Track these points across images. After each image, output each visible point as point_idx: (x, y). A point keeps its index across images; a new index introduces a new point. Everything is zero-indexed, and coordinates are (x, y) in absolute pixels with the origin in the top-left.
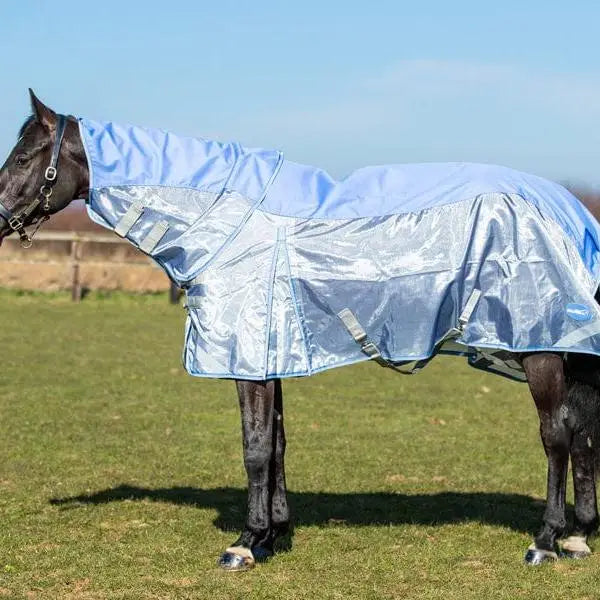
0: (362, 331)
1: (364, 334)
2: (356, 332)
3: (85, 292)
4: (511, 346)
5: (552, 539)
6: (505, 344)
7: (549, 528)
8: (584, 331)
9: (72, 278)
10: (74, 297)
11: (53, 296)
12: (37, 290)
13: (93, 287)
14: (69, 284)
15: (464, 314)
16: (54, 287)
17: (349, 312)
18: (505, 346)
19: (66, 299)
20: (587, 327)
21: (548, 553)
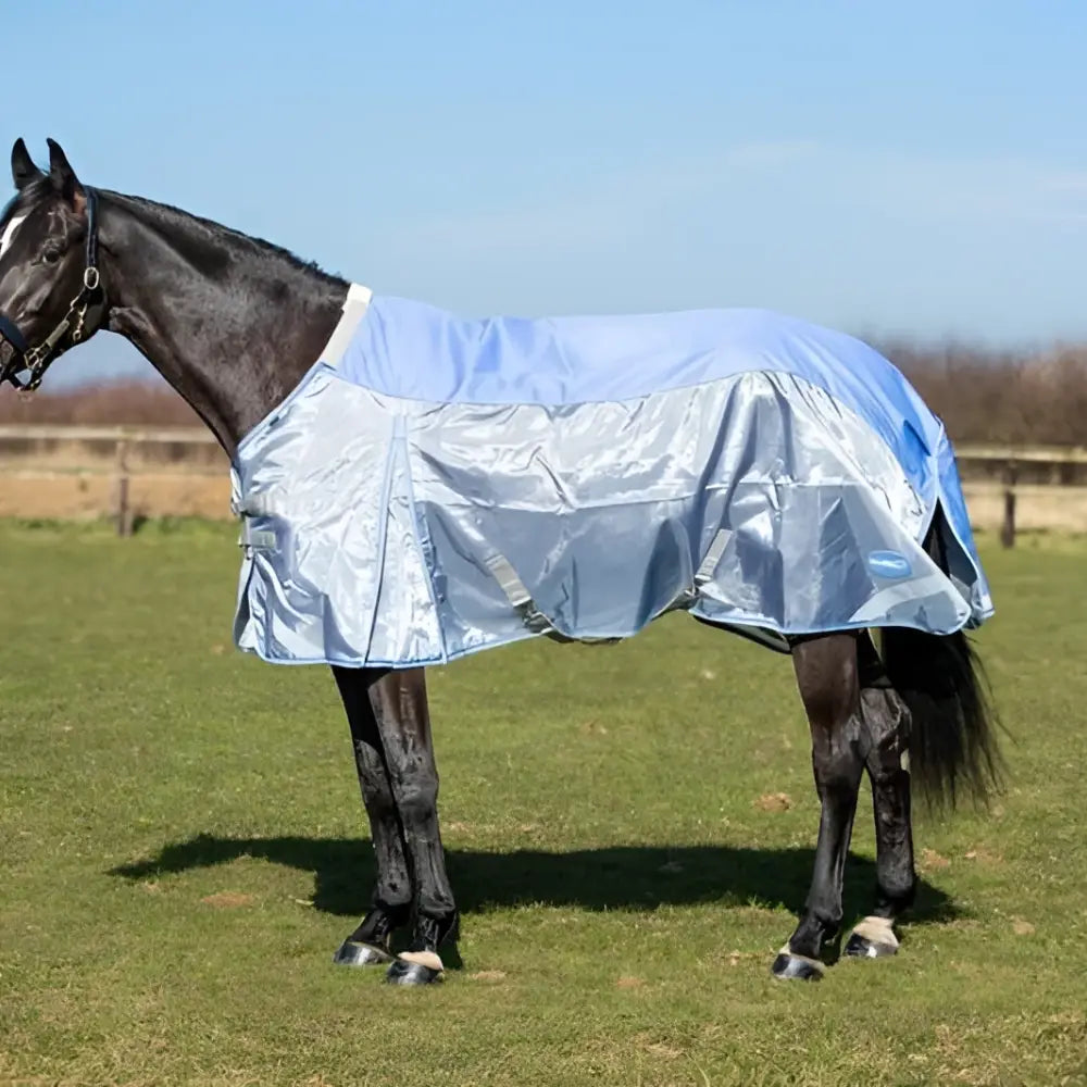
0: (523, 592)
1: (527, 599)
2: (515, 594)
3: (139, 522)
4: (781, 623)
5: (819, 937)
6: (771, 619)
7: (813, 920)
8: (896, 592)
9: (118, 499)
10: (122, 531)
11: (88, 528)
12: (63, 518)
13: (155, 515)
14: (114, 509)
15: (702, 569)
16: (91, 516)
17: (505, 561)
18: (771, 624)
19: (109, 535)
20: (903, 587)
21: (809, 961)
